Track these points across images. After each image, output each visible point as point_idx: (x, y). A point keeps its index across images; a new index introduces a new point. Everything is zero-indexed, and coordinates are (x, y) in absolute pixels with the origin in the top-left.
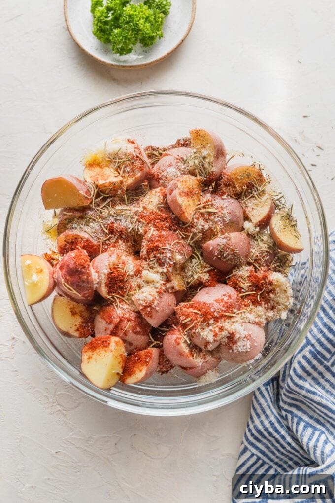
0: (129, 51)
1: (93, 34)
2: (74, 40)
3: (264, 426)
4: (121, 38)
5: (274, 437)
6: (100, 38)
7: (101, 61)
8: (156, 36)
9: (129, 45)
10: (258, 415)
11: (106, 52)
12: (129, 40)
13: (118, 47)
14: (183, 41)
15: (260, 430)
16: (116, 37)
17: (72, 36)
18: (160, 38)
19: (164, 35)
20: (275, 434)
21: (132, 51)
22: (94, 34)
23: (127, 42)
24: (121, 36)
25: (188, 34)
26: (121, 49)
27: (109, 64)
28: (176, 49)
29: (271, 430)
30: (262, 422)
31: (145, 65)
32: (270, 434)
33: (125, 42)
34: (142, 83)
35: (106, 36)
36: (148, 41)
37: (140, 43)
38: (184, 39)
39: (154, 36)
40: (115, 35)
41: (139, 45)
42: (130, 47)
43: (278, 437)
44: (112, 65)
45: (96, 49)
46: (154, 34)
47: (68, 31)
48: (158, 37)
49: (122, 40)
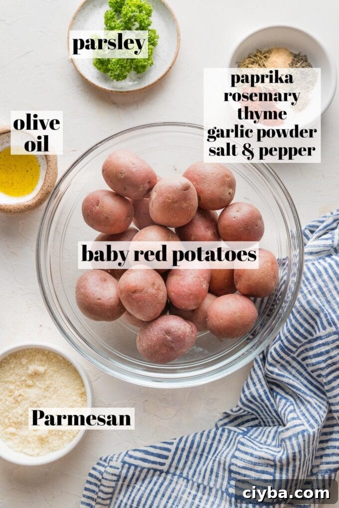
0: (125, 77)
1: (93, 66)
2: (78, 72)
3: (258, 394)
4: (118, 66)
5: (265, 404)
6: (99, 69)
7: (102, 88)
8: (147, 65)
9: (124, 73)
10: (254, 383)
11: (106, 80)
12: (125, 67)
13: (115, 73)
14: (170, 68)
15: (254, 396)
16: (114, 65)
17: (76, 68)
18: (150, 66)
19: (154, 63)
20: (266, 401)
21: (127, 78)
22: (95, 65)
23: (123, 70)
24: (118, 64)
25: (174, 62)
26: (118, 75)
27: (109, 91)
28: (165, 75)
29: (264, 397)
30: (257, 390)
31: (140, 90)
32: (263, 401)
33: (122, 70)
34: (137, 106)
35: (104, 67)
36: (140, 69)
37: (134, 70)
38: (172, 66)
39: (145, 65)
40: (113, 63)
41: (133, 72)
42: (125, 74)
43: (268, 404)
44: (111, 91)
45: (98, 78)
46: (145, 63)
47: (72, 64)
48: (149, 65)
49: (118, 67)
